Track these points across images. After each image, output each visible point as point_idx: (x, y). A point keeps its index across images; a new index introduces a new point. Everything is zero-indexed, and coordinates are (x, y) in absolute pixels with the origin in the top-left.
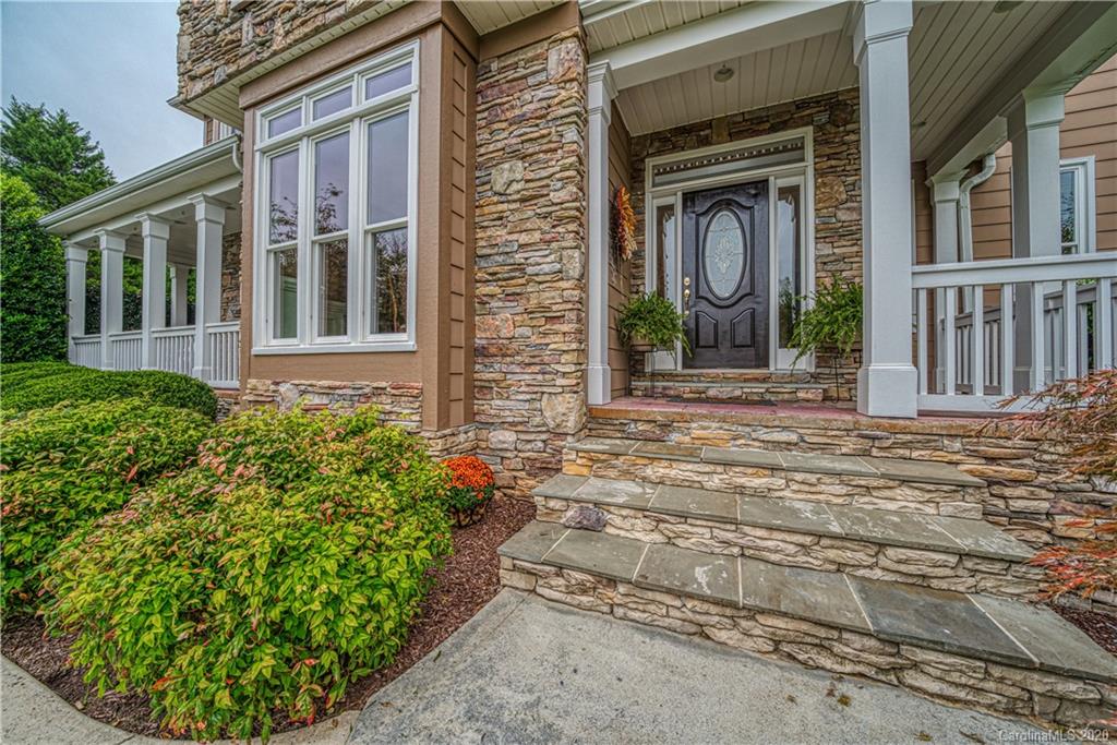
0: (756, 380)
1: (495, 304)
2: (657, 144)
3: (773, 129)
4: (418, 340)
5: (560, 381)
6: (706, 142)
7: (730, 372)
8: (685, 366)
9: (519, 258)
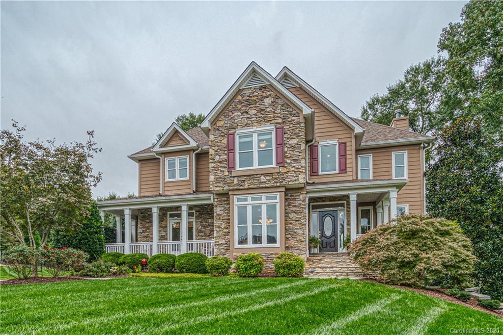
0: (335, 254)
1: (290, 239)
2: (313, 200)
3: (338, 201)
4: (281, 245)
5: (303, 252)
6: (324, 201)
7: (330, 253)
8: (320, 252)
9: (295, 231)
